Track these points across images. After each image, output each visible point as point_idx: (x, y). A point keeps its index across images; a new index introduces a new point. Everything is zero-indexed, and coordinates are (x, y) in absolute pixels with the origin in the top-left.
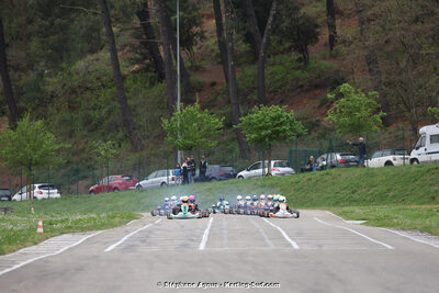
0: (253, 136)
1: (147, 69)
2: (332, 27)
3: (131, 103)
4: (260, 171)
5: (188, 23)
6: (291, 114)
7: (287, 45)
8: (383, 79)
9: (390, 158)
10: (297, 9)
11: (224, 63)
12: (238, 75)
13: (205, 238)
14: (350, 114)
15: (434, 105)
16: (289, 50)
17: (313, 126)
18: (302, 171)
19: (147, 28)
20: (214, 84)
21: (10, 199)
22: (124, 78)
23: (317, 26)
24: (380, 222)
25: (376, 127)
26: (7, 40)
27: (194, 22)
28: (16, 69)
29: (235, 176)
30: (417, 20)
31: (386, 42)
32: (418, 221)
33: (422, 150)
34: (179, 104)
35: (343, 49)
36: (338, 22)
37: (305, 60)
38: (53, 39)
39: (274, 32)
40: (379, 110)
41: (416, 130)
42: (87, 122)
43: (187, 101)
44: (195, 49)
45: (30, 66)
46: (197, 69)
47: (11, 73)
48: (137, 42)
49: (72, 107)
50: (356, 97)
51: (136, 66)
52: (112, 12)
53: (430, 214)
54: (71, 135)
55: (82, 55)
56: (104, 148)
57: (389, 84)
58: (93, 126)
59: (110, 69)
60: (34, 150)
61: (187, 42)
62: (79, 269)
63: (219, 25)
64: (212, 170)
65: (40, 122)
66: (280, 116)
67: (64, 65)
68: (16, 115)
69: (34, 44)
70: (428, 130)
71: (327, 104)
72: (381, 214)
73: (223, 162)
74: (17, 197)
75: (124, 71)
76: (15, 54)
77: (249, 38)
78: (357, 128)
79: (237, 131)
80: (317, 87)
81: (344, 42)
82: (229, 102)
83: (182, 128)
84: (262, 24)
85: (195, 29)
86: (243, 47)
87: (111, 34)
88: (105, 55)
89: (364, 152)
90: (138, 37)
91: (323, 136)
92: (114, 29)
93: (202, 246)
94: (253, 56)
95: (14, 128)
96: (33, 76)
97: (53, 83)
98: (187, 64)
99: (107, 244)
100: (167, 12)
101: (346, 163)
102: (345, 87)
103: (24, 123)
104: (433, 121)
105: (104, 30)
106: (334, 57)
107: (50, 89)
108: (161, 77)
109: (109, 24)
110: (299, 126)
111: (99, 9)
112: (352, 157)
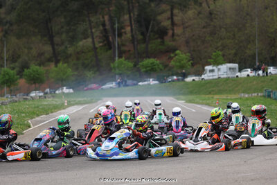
0: (144, 70)
1: (105, 45)
2: (173, 30)
3: (99, 57)
4: (146, 83)
5: (120, 28)
6: (158, 62)
7: (156, 36)
8: (192, 49)
9: (194, 78)
10: (160, 23)
11: (133, 43)
12: (139, 47)
14: (180, 62)
15: (210, 58)
16: (157, 38)
17: (166, 66)
18: (162, 83)
19: (105, 30)
20: (129, 51)
21: (55, 92)
22: (96, 48)
23: (167, 29)
24: (190, 101)
25: (189, 67)
26: (54, 34)
27: (123, 28)
28: (57, 45)
29: (137, 84)
30: (204, 27)
31: (194, 35)
32: (205, 102)
33: (206, 75)
34: (117, 58)
35: (177, 38)
36: (175, 28)
37: (163, 42)
38: (71, 34)
39: (151, 31)
40: (189, 61)
41: (203, 68)
42: (83, 64)
43: (120, 57)
44: (123, 38)
45: (62, 44)
46: (123, 45)
47: (56, 47)
48: (101, 35)
49: (78, 59)
50: (182, 56)
51: (101, 44)
52: (93, 24)
53: (209, 99)
54: (77, 69)
55: (81, 40)
56: (89, 74)
57: (194, 51)
58: (85, 66)
59: (91, 45)
60: (64, 74)
61: (120, 35)
62: (80, 119)
63: (132, 29)
64: (129, 82)
65: (66, 65)
66: (153, 63)
67: (75, 43)
68: (57, 62)
69: (64, 36)
70: (208, 68)
71: (171, 58)
72: (191, 99)
73: (133, 79)
74: (57, 92)
75: (97, 46)
76: (57, 39)
77: (142, 34)
78: (182, 67)
79: (139, 68)
80: (167, 52)
81: (178, 36)
82: (135, 57)
83: (118, 67)
84: (147, 29)
85: (123, 31)
86: (140, 37)
87: (92, 32)
88: (90, 40)
89: (185, 76)
90: (102, 33)
91: (169, 70)
92: (93, 30)
94: (144, 40)
95: (56, 66)
96: (63, 47)
97: (71, 50)
98: (120, 43)
99: (90, 110)
100: (113, 24)
101: (178, 80)
102: (178, 52)
103: (60, 65)
104: (210, 64)
105: (89, 31)
106: (174, 41)
107: (69, 52)
108: (110, 48)
109: (91, 29)
110: (161, 66)
111: (88, 23)
112: (180, 78)
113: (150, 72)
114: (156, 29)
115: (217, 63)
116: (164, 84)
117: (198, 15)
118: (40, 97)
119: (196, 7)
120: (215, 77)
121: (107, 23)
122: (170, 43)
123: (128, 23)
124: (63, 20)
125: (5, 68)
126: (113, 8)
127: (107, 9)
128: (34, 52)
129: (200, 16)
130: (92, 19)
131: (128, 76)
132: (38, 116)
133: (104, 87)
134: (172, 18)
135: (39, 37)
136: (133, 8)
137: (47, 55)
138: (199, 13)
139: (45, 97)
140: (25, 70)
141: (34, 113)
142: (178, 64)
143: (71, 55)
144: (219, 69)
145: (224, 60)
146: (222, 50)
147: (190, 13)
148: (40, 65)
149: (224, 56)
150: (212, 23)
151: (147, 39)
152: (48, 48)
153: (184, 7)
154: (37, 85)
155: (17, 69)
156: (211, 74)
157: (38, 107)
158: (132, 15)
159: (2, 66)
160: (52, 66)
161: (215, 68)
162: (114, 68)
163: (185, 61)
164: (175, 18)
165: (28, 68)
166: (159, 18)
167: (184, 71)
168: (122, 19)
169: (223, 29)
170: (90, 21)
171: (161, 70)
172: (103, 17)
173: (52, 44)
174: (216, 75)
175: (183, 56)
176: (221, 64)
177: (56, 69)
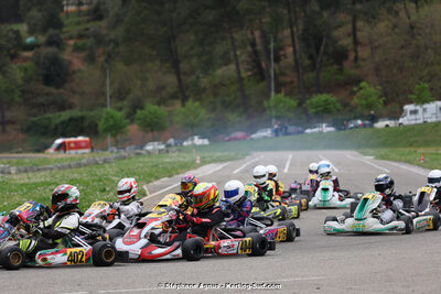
0: (314, 110)
1: (255, 74)
2: (356, 51)
3: (247, 92)
4: (316, 130)
5: (278, 49)
6: (334, 99)
7: (331, 61)
8: (384, 79)
9: (388, 122)
10: (336, 42)
11: (298, 71)
13: (287, 166)
14: (366, 99)
15: (411, 93)
16: (332, 64)
17: (346, 105)
18: (340, 129)
19: (255, 52)
20: (292, 82)
21: (181, 144)
22: (241, 79)
23: (347, 51)
24: (382, 157)
25: (379, 106)
26: (180, 58)
27: (281, 48)
28: (185, 74)
29: (302, 132)
30: (402, 47)
31: (386, 59)
32: (403, 158)
33: (405, 118)
34: (273, 93)
35: (362, 63)
36: (359, 49)
37: (341, 70)
38: (204, 58)
39: (324, 54)
40: (380, 97)
41: (402, 108)
42: (223, 102)
43: (278, 91)
44: (282, 63)
45: (193, 72)
46: (283, 74)
47: (182, 77)
48: (250, 60)
49: (215, 95)
50: (369, 89)
51: (249, 73)
52: (237, 43)
53: (410, 153)
54: (214, 110)
55: (220, 66)
56: (233, 117)
57: (387, 82)
58: (227, 106)
59: (235, 74)
60: (195, 117)
61: (277, 59)
63: (295, 50)
64: (291, 129)
65: (197, 104)
66: (327, 101)
67: (210, 72)
68: (184, 99)
69: (194, 61)
70: (408, 108)
71: (354, 93)
72: (383, 153)
73: (297, 125)
74: (185, 144)
75: (244, 74)
76: (184, 66)
77: (311, 57)
78: (370, 106)
79: (305, 108)
80: (348, 84)
81: (363, 60)
82: (300, 92)
83: (275, 107)
84: (318, 50)
85: (282, 53)
86: (307, 62)
87: (236, 55)
88: (233, 67)
90: (250, 56)
91: (351, 111)
92: (238, 53)
93: (286, 170)
94: (313, 67)
95: (183, 106)
96: (193, 78)
97: (205, 82)
98: (277, 72)
99: (234, 169)
100: (266, 43)
101: (364, 126)
102: (363, 84)
103: (189, 103)
104: (411, 103)
105: (232, 53)
106: (357, 67)
107: (203, 85)
108: (263, 79)
109: (235, 51)
110: (339, 106)
111: (229, 42)
112: (367, 122)
113: (323, 113)
114: (331, 50)
115: (422, 101)
116: (343, 132)
117: (393, 29)
118: (160, 151)
119: (390, 17)
120: (418, 122)
121: (258, 41)
122: (353, 72)
123: (289, 41)
124: (193, 37)
125: (109, 109)
126: (266, 19)
127: (258, 21)
128: (151, 84)
129: (397, 30)
130: (236, 36)
131: (289, 120)
132: (157, 178)
133: (254, 136)
134: (354, 33)
135: (158, 63)
136: (296, 18)
137: (170, 90)
138: (395, 26)
139: (168, 152)
140: (139, 112)
141: (151, 175)
142: (364, 102)
143: (205, 89)
144: (425, 110)
145: (433, 96)
146: (429, 81)
147: (382, 26)
148: (159, 104)
149: (431, 89)
150: (414, 42)
151: (318, 66)
152: (171, 79)
153: (372, 18)
154: (156, 134)
155: (126, 110)
156: (413, 117)
157: (157, 166)
158: (295, 29)
159: (104, 106)
160: (178, 104)
161: (418, 107)
162: (270, 108)
163: (374, 98)
164: (359, 34)
165: (142, 108)
166: (335, 34)
167: (372, 112)
168: (280, 36)
169: (430, 50)
170: (232, 38)
171: (338, 110)
172: (252, 33)
173: (178, 73)
174: (420, 118)
175: (371, 90)
176: (428, 102)
177: (183, 110)
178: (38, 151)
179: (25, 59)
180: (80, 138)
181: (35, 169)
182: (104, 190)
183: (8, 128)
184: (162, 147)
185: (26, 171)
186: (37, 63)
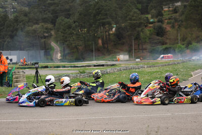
178: (154, 59)
179: (150, 27)
180: (169, 55)
181: (153, 66)
182: (177, 74)
183: (144, 51)
184: (198, 58)
185: (150, 67)
186: (154, 29)
